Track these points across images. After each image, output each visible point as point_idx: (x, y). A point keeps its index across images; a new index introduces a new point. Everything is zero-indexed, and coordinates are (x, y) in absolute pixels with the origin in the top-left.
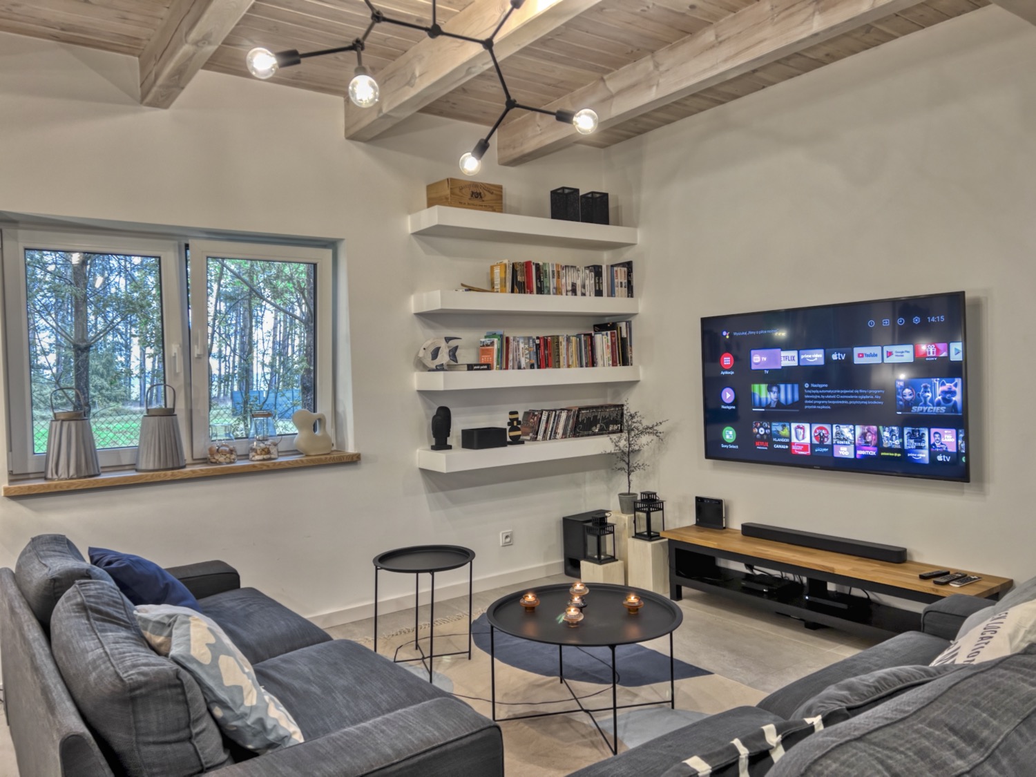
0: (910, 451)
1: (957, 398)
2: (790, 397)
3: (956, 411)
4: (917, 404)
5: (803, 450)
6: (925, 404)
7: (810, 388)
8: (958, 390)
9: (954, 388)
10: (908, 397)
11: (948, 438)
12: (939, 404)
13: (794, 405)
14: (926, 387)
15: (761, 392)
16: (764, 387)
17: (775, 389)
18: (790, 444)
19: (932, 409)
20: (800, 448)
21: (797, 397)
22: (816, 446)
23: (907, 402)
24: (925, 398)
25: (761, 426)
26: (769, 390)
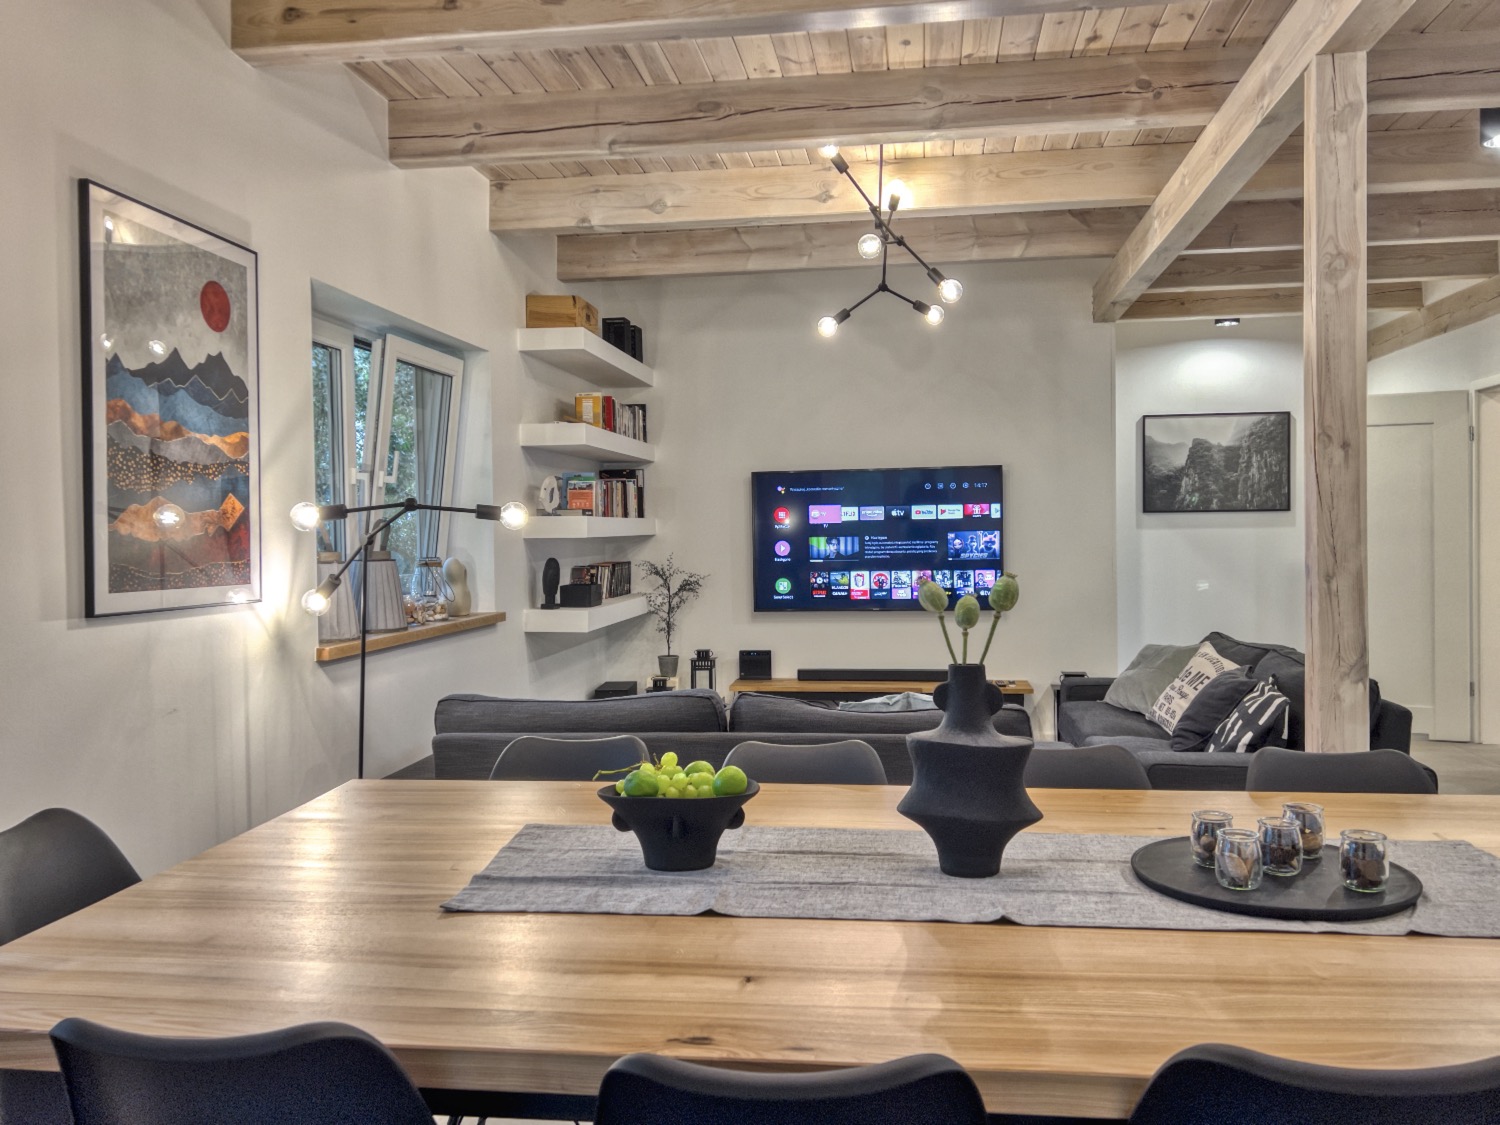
0: (959, 589)
1: (996, 547)
2: (849, 548)
3: (995, 556)
4: (965, 552)
5: (862, 595)
6: (972, 552)
7: (870, 540)
8: (997, 540)
9: (993, 539)
10: (958, 547)
11: (988, 577)
12: (982, 551)
13: (854, 555)
14: (972, 538)
15: (820, 544)
16: (823, 540)
17: (834, 541)
18: (849, 591)
19: (976, 555)
20: (859, 593)
21: (857, 548)
22: (876, 591)
23: (957, 550)
24: (972, 547)
25: (819, 576)
26: (829, 542)
